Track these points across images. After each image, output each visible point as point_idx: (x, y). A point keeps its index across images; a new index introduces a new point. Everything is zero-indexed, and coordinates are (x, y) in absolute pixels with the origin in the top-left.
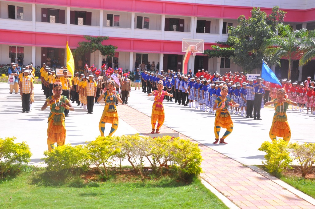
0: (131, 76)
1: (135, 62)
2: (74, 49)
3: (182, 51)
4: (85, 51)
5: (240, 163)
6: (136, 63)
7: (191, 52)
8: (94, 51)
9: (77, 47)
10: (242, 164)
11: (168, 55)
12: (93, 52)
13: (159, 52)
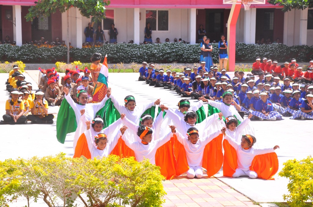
0: (136, 52)
1: (145, 26)
2: (29, 7)
3: (224, 3)
4: (50, 9)
5: (250, 199)
6: (146, 28)
7: (241, 3)
8: (66, 9)
9: (36, 2)
10: (253, 201)
11: (207, 10)
12: (66, 11)
13: (188, 6)
